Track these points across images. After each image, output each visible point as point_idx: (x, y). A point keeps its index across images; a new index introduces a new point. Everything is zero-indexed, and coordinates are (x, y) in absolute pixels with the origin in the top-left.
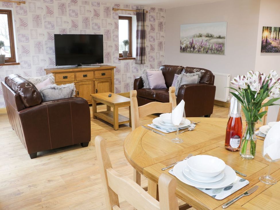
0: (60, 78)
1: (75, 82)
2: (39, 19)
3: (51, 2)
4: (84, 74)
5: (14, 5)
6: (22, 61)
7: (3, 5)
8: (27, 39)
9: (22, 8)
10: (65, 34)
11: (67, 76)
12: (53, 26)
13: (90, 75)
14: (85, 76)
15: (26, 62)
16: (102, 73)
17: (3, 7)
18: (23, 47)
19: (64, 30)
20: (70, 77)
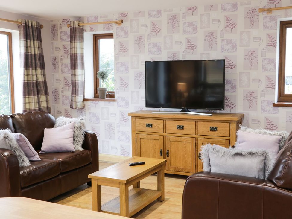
0: (142, 126)
1: (163, 134)
2: (142, 41)
3: (159, 16)
4: (179, 125)
5: (115, 26)
6: (119, 97)
7: (104, 28)
8: (127, 69)
9: (123, 29)
10: (176, 60)
11: (151, 123)
12: (159, 50)
13: (189, 128)
14: (180, 128)
15: (123, 99)
16: (211, 127)
17: (104, 30)
18: (121, 79)
19: (175, 55)
20: (156, 125)
